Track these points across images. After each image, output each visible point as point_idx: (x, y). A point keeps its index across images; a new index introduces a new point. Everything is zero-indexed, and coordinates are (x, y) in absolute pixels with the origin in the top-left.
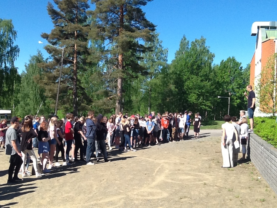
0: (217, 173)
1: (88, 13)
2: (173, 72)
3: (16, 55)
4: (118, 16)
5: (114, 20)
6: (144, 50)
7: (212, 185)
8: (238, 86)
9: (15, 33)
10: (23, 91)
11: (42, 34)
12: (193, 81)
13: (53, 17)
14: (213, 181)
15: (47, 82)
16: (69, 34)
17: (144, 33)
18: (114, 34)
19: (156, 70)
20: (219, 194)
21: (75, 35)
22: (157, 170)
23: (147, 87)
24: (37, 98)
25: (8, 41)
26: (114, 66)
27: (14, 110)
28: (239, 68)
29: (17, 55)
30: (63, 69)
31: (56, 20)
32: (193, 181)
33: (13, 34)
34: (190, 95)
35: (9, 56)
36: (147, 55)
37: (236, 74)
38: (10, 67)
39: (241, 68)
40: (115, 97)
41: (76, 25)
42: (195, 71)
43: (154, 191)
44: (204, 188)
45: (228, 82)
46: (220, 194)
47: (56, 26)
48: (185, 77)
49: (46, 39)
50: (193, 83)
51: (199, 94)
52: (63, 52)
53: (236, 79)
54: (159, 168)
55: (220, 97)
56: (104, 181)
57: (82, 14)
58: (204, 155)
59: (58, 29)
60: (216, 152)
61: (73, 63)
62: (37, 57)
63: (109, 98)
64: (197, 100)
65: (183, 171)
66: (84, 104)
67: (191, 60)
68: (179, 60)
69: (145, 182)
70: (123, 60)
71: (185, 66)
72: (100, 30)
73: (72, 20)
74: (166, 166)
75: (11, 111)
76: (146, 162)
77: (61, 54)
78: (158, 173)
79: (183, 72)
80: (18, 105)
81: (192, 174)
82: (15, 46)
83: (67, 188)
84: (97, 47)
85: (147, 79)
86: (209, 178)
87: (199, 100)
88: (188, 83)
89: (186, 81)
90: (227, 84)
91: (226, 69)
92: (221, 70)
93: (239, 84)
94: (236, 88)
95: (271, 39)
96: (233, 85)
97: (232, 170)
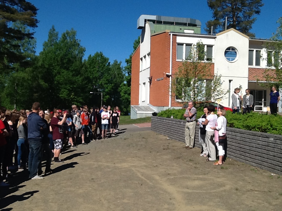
2: (42, 65)
8: (107, 82)
12: (64, 75)
28: (107, 63)
34: (61, 91)
37: (104, 69)
42: (65, 65)
45: (97, 78)
48: (55, 71)
53: (104, 74)
55: (92, 93)
64: (69, 96)
79: (52, 65)
88: (58, 77)
89: (56, 75)
90: (95, 80)
91: (95, 64)
92: (90, 65)
93: (107, 80)
94: (105, 84)
95: (166, 31)
96: (102, 81)
97: (226, 169)
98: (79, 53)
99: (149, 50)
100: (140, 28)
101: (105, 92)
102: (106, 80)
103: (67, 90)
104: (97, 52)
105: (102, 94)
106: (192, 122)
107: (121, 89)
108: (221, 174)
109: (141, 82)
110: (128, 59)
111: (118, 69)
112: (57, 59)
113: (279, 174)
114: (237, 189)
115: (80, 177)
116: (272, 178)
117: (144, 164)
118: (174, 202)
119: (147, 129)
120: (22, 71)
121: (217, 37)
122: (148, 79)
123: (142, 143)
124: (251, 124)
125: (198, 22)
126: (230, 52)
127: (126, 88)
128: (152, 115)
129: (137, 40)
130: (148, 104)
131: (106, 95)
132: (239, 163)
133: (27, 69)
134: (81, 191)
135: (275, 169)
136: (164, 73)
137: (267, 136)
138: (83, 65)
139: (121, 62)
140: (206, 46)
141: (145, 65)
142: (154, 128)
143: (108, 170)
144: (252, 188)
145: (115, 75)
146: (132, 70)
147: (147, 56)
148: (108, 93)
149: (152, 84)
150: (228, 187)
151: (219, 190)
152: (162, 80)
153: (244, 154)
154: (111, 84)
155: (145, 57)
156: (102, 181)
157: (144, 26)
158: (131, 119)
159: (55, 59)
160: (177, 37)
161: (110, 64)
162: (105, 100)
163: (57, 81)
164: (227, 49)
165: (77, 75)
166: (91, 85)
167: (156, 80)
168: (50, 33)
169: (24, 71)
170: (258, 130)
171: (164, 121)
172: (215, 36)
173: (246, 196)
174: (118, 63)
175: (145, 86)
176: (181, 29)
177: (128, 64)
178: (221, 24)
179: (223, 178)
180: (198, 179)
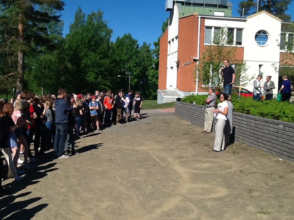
2: (69, 48)
8: (135, 65)
26: (14, 36)
28: (136, 46)
37: (132, 52)
42: (93, 48)
45: (125, 61)
48: (82, 53)
50: (91, 60)
51: (98, 72)
53: (132, 57)
55: (120, 76)
63: (7, 76)
67: (88, 34)
68: (75, 35)
70: (24, 30)
79: (80, 47)
87: (98, 79)
88: (85, 60)
89: (83, 58)
90: (123, 63)
91: (123, 47)
92: (118, 47)
93: (136, 63)
94: (133, 67)
95: (194, 14)
96: (131, 64)
97: (238, 153)
98: (106, 35)
99: (176, 34)
100: (168, 10)
101: (133, 75)
102: (134, 63)
103: (94, 74)
104: (125, 34)
105: (130, 78)
106: (210, 108)
107: (149, 73)
108: (231, 158)
109: (169, 66)
110: (156, 42)
111: (147, 51)
112: (84, 41)
113: (286, 159)
114: (241, 172)
115: (100, 158)
116: (278, 163)
117: (162, 147)
118: (180, 181)
119: (172, 114)
120: (49, 53)
121: (247, 20)
122: (176, 63)
123: (164, 128)
124: (264, 111)
125: (229, 4)
126: (261, 36)
127: (154, 72)
128: (176, 100)
129: (165, 22)
130: (175, 89)
131: (134, 78)
132: (252, 149)
133: (54, 52)
134: (99, 169)
135: (282, 154)
136: (191, 57)
137: (277, 123)
138: (111, 47)
139: (150, 45)
140: (235, 30)
141: (173, 48)
142: (178, 113)
143: (127, 152)
144: (255, 171)
145: (144, 58)
146: (160, 53)
147: (175, 39)
148: (136, 77)
149: (179, 68)
150: (233, 170)
151: (225, 172)
152: (189, 64)
153: (257, 140)
154: (140, 67)
155: (173, 40)
156: (119, 161)
157: (172, 8)
158: (158, 103)
159: (82, 41)
160: (206, 20)
161: (139, 46)
162: (133, 83)
163: (84, 64)
164: (257, 33)
165: (105, 58)
166: (119, 68)
167: (183, 65)
168: (77, 15)
169: (51, 53)
170: (271, 117)
171: (187, 106)
172: (245, 19)
173: (248, 177)
174: (148, 45)
175: (172, 70)
176: (211, 11)
177: (156, 47)
178: (254, 4)
179: (232, 162)
180: (209, 162)
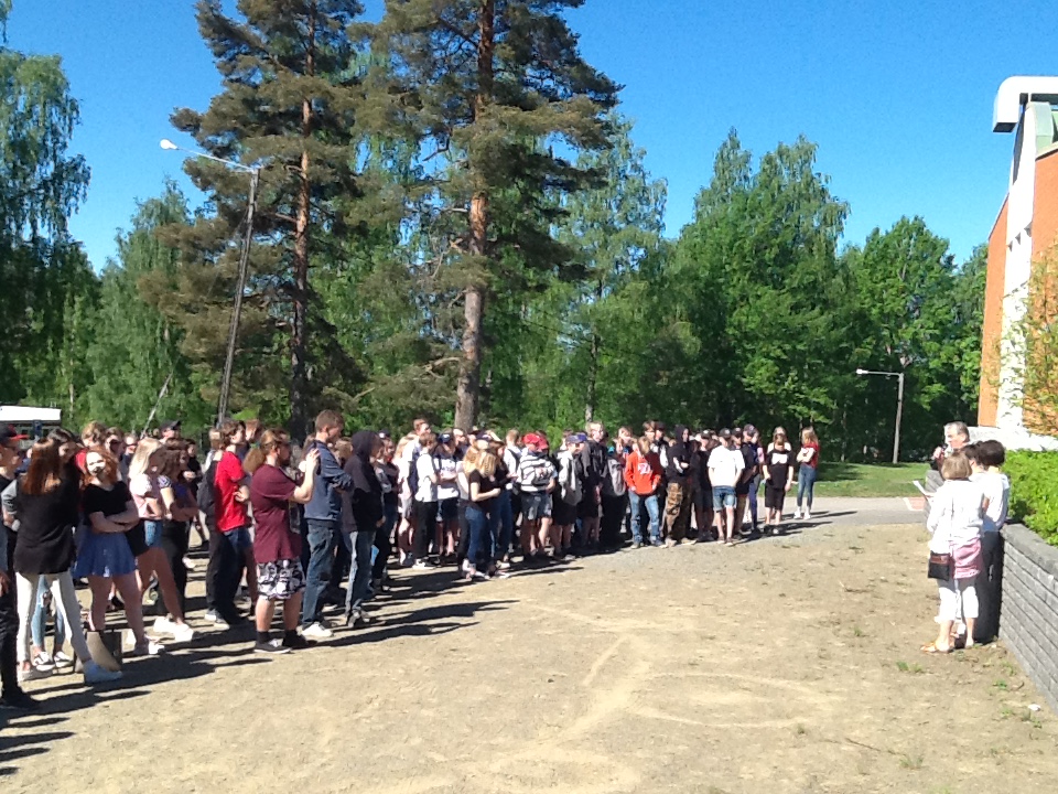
0: (852, 681)
1: (354, 31)
2: (683, 272)
3: (77, 193)
4: (472, 47)
5: (456, 64)
6: (571, 180)
7: (830, 736)
8: (937, 332)
9: (75, 108)
10: (108, 334)
11: (175, 114)
12: (762, 307)
13: (217, 49)
14: (835, 717)
15: (192, 301)
16: (280, 113)
17: (574, 115)
18: (454, 117)
19: (617, 263)
20: (861, 779)
21: (303, 118)
22: (600, 661)
23: (581, 326)
24: (160, 366)
25: (44, 140)
26: (452, 243)
27: (71, 409)
28: (942, 260)
29: (81, 192)
30: (254, 250)
31: (231, 60)
32: (751, 714)
33: (64, 111)
34: (750, 364)
35: (46, 197)
36: (586, 205)
37: (927, 282)
38: (52, 241)
39: (950, 258)
40: (455, 363)
41: (308, 80)
42: (769, 270)
43: (580, 757)
44: (796, 750)
45: (898, 317)
46: (867, 778)
47: (232, 81)
48: (730, 291)
49: (189, 133)
50: (760, 314)
51: (784, 360)
52: (253, 182)
53: (927, 303)
54: (609, 653)
55: (866, 372)
56: (370, 707)
57: (335, 36)
58: (800, 603)
59: (238, 96)
60: (849, 591)
61: (294, 227)
62: (161, 204)
63: (431, 367)
64: (777, 384)
65: (708, 668)
66: (332, 389)
67: (757, 227)
68: (710, 227)
69: (546, 717)
70: (488, 217)
71: (731, 249)
72: (402, 99)
73: (291, 62)
74: (641, 645)
75: (59, 411)
76: (559, 626)
77: (248, 194)
78: (605, 678)
79: (723, 271)
80: (87, 390)
81: (746, 685)
82: (74, 160)
83: (207, 738)
84: (390, 169)
85: (584, 298)
86: (819, 703)
87: (783, 381)
88: (740, 314)
89: (733, 308)
90: (892, 324)
91: (891, 264)
92: (872, 267)
93: (940, 324)
94: (928, 339)
96: (919, 327)
97: (918, 671)
98: (823, 222)
99: (1028, 215)
100: (1004, 127)
101: (929, 370)
103: (771, 362)
104: (903, 218)
105: (901, 379)
112: (741, 248)
114: (801, 731)
131: (929, 379)
138: (839, 268)
147: (1024, 235)
148: (938, 377)
155: (1021, 239)
157: (1015, 119)
161: (954, 263)
162: (924, 400)
163: (737, 328)
168: (721, 157)
